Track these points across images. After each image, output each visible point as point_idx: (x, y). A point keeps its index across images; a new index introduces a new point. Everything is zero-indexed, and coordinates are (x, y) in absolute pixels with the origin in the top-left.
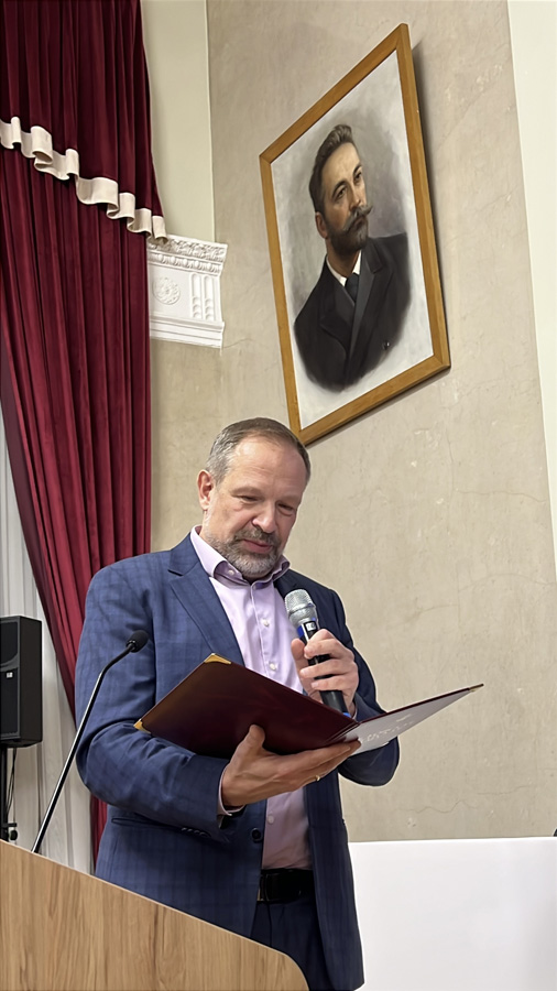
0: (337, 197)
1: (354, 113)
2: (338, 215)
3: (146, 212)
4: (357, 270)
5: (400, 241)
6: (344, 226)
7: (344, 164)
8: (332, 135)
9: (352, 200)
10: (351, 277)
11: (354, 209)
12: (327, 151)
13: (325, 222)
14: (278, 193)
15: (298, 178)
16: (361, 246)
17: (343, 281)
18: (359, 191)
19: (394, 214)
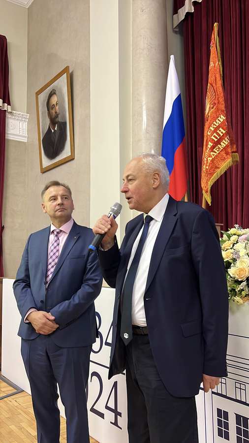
0: (52, 109)
1: (57, 87)
2: (52, 113)
3: (6, 104)
4: (56, 129)
5: (65, 123)
6: (53, 117)
7: (54, 100)
8: (52, 91)
9: (55, 110)
10: (54, 130)
11: (56, 112)
12: (51, 95)
13: (50, 114)
14: (40, 104)
15: (44, 101)
16: (58, 123)
17: (53, 131)
18: (57, 108)
19: (64, 116)
